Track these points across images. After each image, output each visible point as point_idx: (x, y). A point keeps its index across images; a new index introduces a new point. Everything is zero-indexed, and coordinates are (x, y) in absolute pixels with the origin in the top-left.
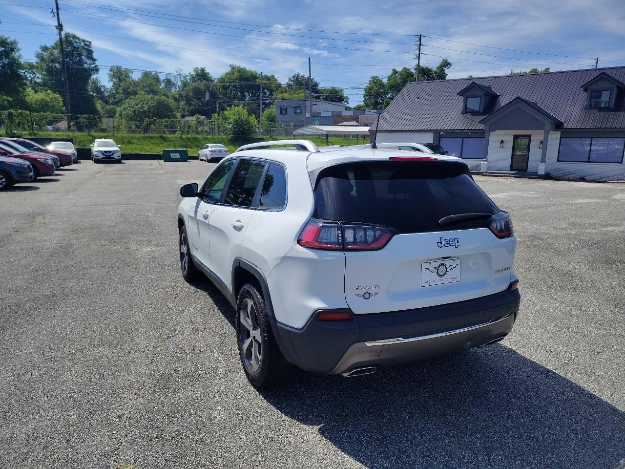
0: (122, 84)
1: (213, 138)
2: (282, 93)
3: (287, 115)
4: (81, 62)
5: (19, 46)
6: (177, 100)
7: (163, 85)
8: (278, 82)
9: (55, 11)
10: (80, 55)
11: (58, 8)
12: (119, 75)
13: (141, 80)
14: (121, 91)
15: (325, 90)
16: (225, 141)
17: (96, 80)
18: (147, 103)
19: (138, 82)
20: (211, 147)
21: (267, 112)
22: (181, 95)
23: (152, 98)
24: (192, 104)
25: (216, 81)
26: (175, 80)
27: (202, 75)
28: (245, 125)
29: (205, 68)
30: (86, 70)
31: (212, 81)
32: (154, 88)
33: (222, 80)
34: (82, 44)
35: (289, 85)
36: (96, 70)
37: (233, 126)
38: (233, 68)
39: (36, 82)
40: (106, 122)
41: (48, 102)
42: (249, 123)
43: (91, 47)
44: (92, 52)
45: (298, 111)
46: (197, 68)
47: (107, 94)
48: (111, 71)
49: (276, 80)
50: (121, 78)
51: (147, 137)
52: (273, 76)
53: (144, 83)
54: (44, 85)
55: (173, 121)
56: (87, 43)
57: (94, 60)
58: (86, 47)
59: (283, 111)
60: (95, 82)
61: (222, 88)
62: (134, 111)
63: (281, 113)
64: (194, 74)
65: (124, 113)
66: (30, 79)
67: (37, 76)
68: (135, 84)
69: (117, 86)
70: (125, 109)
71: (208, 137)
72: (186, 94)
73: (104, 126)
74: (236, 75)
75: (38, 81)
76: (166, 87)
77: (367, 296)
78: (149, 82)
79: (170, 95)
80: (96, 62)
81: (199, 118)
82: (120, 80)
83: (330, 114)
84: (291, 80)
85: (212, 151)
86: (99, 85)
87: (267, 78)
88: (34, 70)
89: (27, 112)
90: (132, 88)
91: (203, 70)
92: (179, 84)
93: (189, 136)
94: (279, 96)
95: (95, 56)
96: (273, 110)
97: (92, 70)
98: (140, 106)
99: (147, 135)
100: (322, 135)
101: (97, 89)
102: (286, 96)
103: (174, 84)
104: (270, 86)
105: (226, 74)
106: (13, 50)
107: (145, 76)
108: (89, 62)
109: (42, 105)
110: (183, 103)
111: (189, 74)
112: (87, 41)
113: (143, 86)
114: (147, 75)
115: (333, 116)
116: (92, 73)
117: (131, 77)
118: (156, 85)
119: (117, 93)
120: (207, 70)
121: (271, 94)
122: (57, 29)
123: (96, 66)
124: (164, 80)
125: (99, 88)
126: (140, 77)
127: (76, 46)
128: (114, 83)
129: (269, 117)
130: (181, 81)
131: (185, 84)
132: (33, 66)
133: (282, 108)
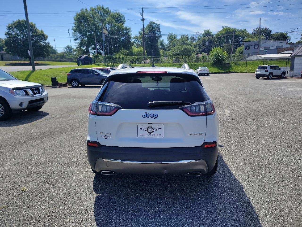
0: (172, 42)
1: (203, 64)
2: (249, 38)
3: (249, 50)
4: (155, 34)
5: (131, 30)
6: (195, 47)
7: (190, 40)
8: (248, 32)
9: (142, 13)
10: (155, 31)
11: (143, 12)
12: (171, 37)
13: (180, 39)
14: (171, 45)
15: (275, 34)
16: (209, 65)
17: (162, 40)
18: (179, 50)
19: (179, 40)
20: (200, 68)
21: (239, 49)
22: (197, 44)
23: (182, 47)
24: (201, 48)
25: (215, 36)
26: (195, 37)
27: (208, 33)
28: (220, 57)
29: (210, 30)
30: (157, 37)
31: (212, 36)
32: (185, 42)
33: (218, 35)
34: (156, 26)
35: (254, 34)
36: (161, 36)
37: (214, 58)
38: (224, 28)
39: (138, 44)
40: (164, 59)
41: (140, 52)
42: (222, 56)
43: (159, 27)
44: (160, 29)
45: (256, 47)
46: (206, 30)
47: (166, 47)
48: (168, 36)
49: (247, 32)
50: (172, 39)
51: (173, 65)
52: (245, 30)
53: (181, 40)
54: (141, 45)
55: (185, 57)
56: (158, 25)
57: (160, 32)
58: (157, 27)
59: (247, 48)
60: (161, 42)
61: (217, 39)
62: (174, 53)
63: (246, 49)
64: (204, 33)
65: (170, 54)
66: (136, 43)
67: (139, 41)
68: (178, 41)
69: (170, 43)
70: (170, 53)
71: (201, 63)
72: (199, 44)
73: (163, 61)
74: (225, 31)
75: (139, 43)
76: (191, 41)
77: (106, 137)
78: (183, 40)
79: (192, 44)
80: (161, 33)
81: (204, 55)
82: (172, 40)
83: (275, 48)
84: (255, 31)
85: (200, 70)
86: (163, 43)
87: (242, 31)
88: (138, 39)
89: (129, 56)
90: (176, 43)
91: (208, 31)
92: (197, 39)
93: (192, 63)
94: (247, 40)
95: (161, 30)
96: (242, 48)
97: (159, 37)
98: (176, 51)
99: (174, 64)
100: (261, 60)
101: (162, 45)
102: (251, 39)
103: (195, 39)
104: (243, 35)
105: (220, 31)
106: (129, 32)
107: (182, 37)
108: (158, 33)
109: (138, 53)
110: (197, 48)
111: (202, 33)
112: (158, 24)
113: (181, 42)
114: (183, 36)
115: (277, 49)
116: (159, 38)
117: (177, 38)
118: (186, 41)
119: (170, 45)
120: (211, 31)
121: (243, 39)
122: (142, 21)
123: (161, 35)
124: (190, 38)
125: (163, 44)
126: (180, 37)
127: (154, 27)
128: (169, 41)
129: (240, 51)
130: (198, 37)
131: (199, 39)
132: (138, 37)
133: (247, 46)
